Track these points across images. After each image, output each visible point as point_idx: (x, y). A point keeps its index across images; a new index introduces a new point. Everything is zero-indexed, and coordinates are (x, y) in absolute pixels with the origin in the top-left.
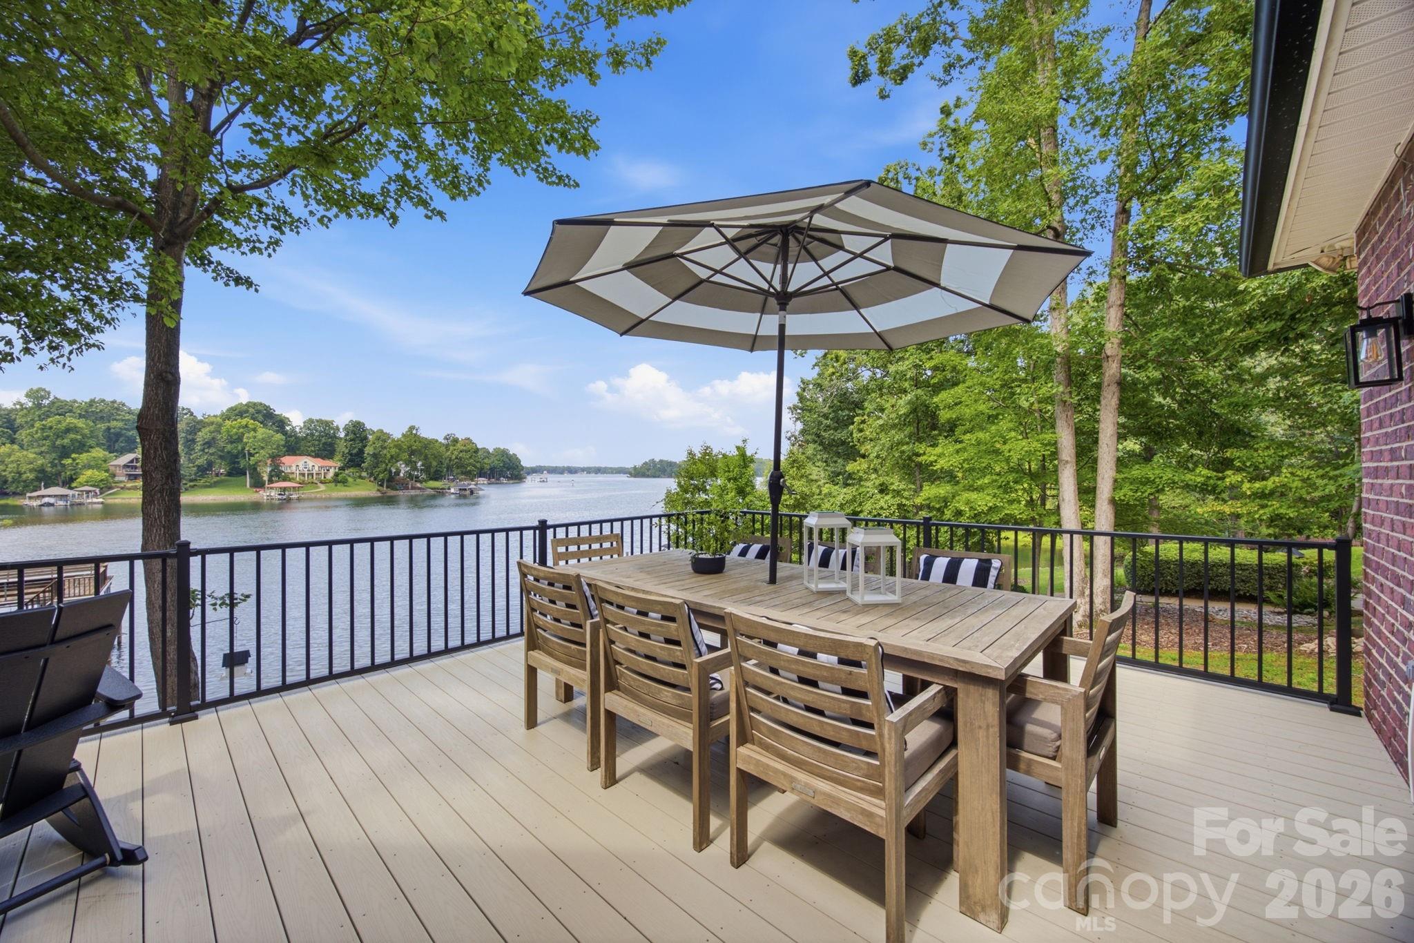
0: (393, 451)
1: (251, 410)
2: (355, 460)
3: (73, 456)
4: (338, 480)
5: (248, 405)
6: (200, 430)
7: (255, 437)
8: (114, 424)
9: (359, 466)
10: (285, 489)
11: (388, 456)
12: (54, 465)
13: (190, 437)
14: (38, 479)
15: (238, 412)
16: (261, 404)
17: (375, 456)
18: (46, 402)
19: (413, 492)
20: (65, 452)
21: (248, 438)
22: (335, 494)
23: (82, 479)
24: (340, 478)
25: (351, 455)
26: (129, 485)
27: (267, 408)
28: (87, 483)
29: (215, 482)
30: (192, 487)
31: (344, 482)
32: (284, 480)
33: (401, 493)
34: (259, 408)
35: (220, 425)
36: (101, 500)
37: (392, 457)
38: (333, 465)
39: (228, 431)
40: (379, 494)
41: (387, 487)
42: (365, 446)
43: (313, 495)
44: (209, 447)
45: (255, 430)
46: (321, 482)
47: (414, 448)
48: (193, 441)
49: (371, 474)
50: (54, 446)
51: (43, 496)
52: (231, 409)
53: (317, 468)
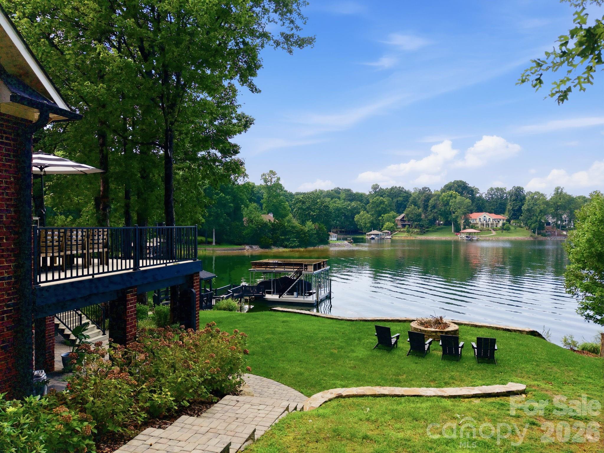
0: (542, 207)
1: (456, 185)
2: (516, 214)
3: (382, 215)
4: (505, 229)
5: (454, 183)
6: (430, 199)
7: (455, 202)
8: (400, 198)
9: (518, 218)
10: (470, 233)
11: (538, 210)
12: (376, 220)
13: (426, 203)
14: (371, 227)
15: (448, 187)
16: (461, 181)
17: (528, 210)
18: (378, 190)
19: (559, 238)
20: (379, 214)
21: (452, 202)
22: (501, 238)
23: (385, 226)
24: (505, 227)
25: (514, 211)
26: (402, 230)
27: (464, 183)
28: (386, 229)
29: (438, 229)
30: (427, 231)
31: (508, 229)
32: (472, 228)
33: (549, 238)
34: (460, 183)
35: (439, 196)
36: (390, 237)
37: (541, 211)
38: (502, 218)
39: (443, 199)
40: (532, 239)
41: (538, 234)
42: (523, 205)
43: (488, 238)
44: (434, 209)
45: (455, 198)
46: (494, 230)
47: (559, 204)
48: (427, 206)
49: (526, 224)
50: (376, 211)
51: (371, 234)
52: (446, 186)
53: (491, 220)
